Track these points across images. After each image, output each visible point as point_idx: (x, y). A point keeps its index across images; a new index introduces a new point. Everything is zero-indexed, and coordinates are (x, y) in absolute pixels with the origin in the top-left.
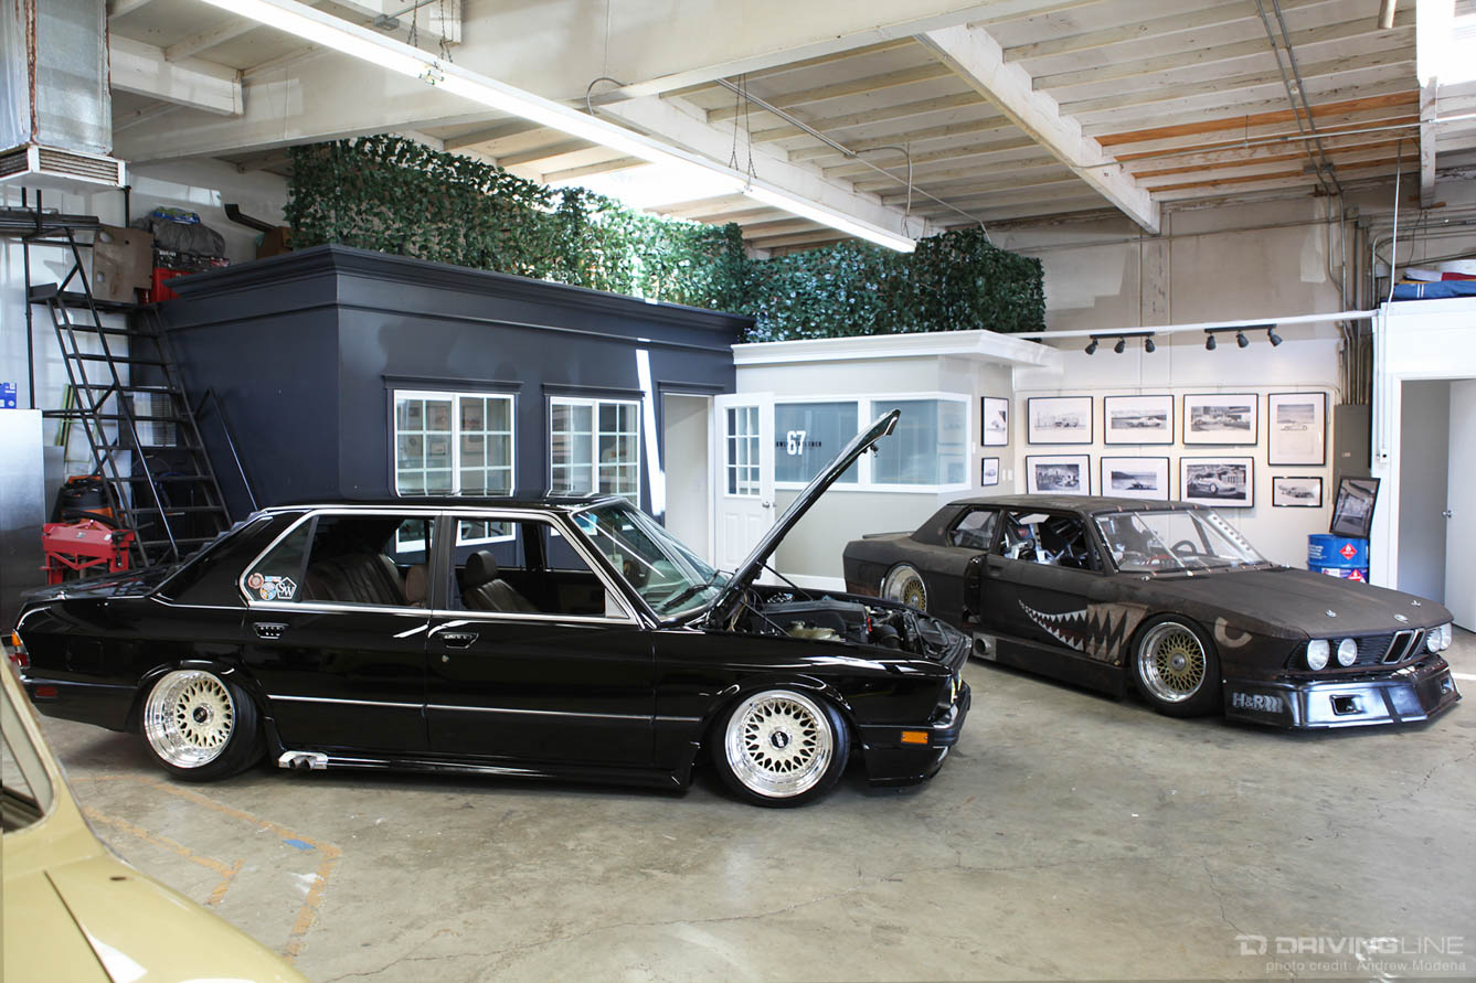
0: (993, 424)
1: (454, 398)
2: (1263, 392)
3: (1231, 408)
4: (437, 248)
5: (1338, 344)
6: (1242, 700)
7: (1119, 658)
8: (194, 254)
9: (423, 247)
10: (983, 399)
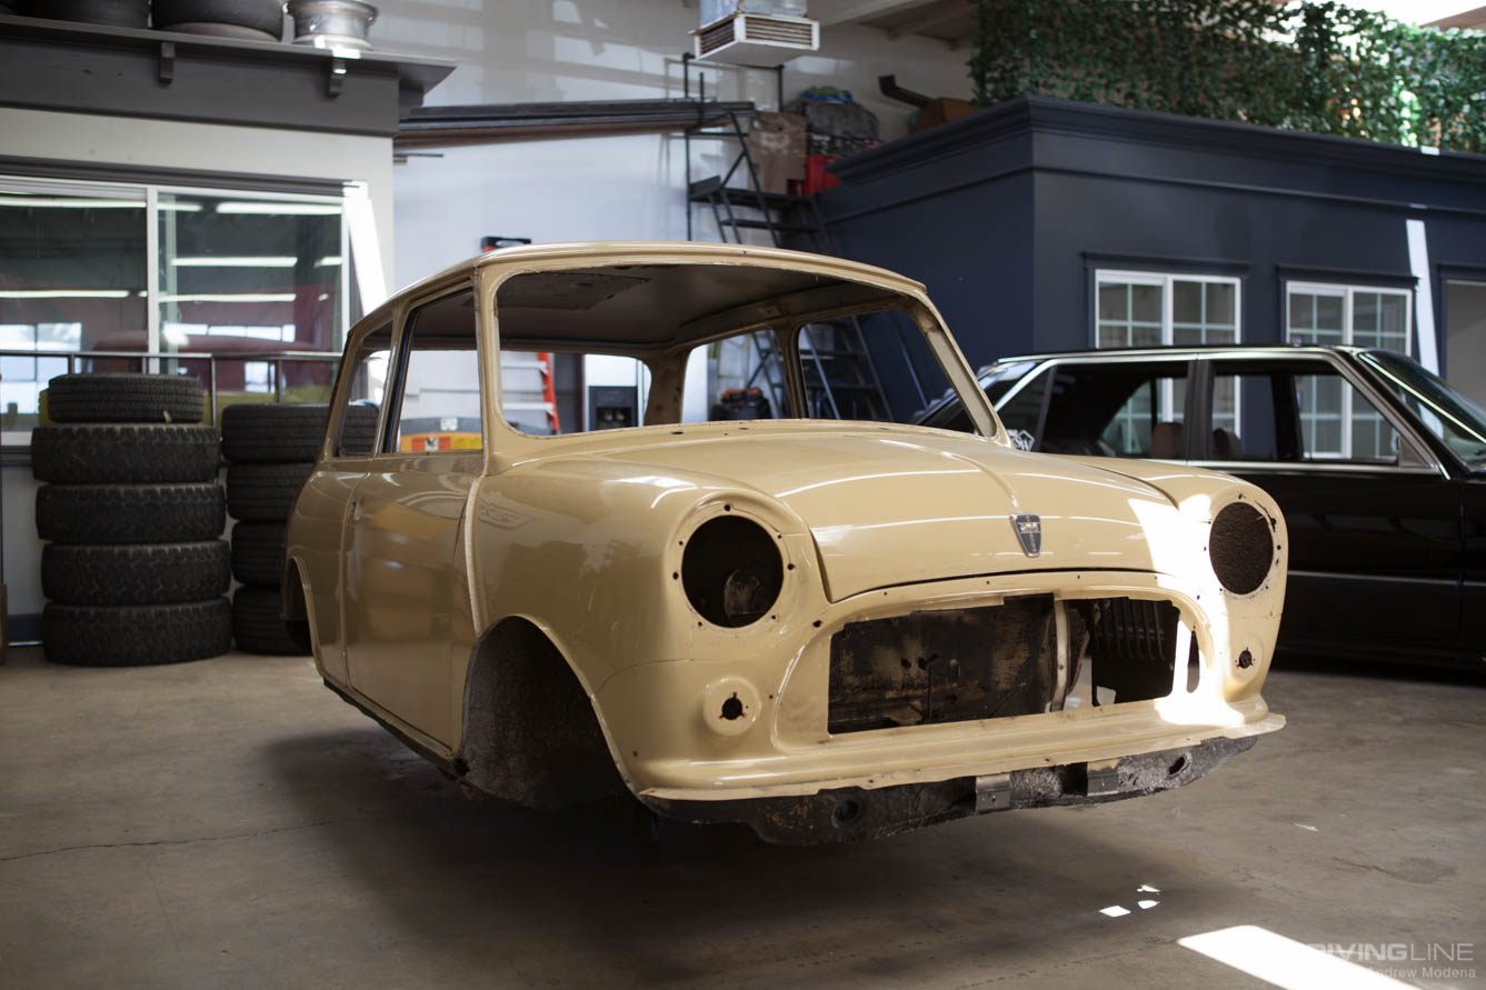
1: (1166, 281)
4: (1145, 95)
8: (847, 137)
9: (1130, 95)
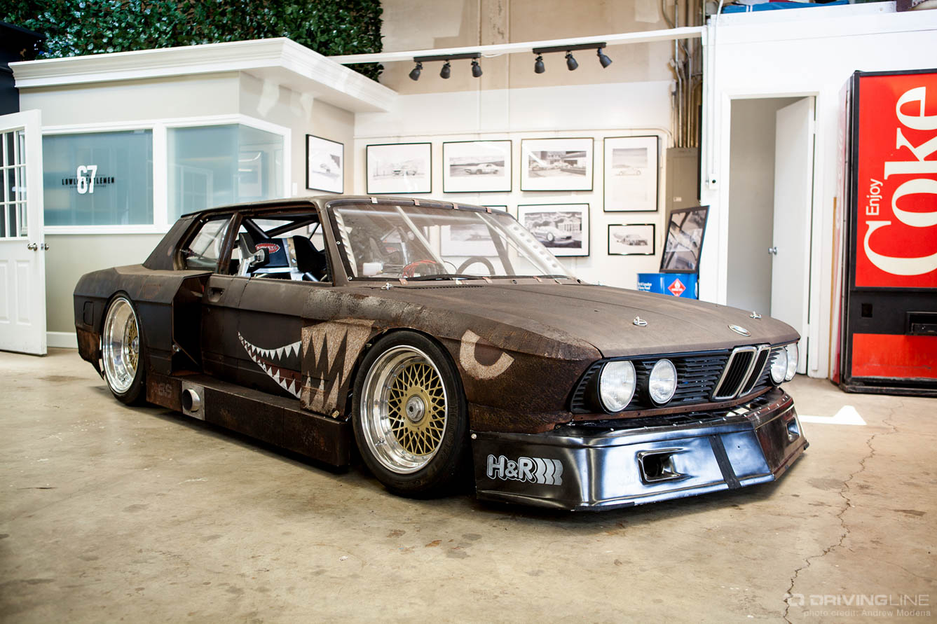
0: (322, 166)
2: (599, 136)
3: (568, 153)
5: (671, 86)
6: (501, 466)
7: (338, 408)
10: (307, 136)
